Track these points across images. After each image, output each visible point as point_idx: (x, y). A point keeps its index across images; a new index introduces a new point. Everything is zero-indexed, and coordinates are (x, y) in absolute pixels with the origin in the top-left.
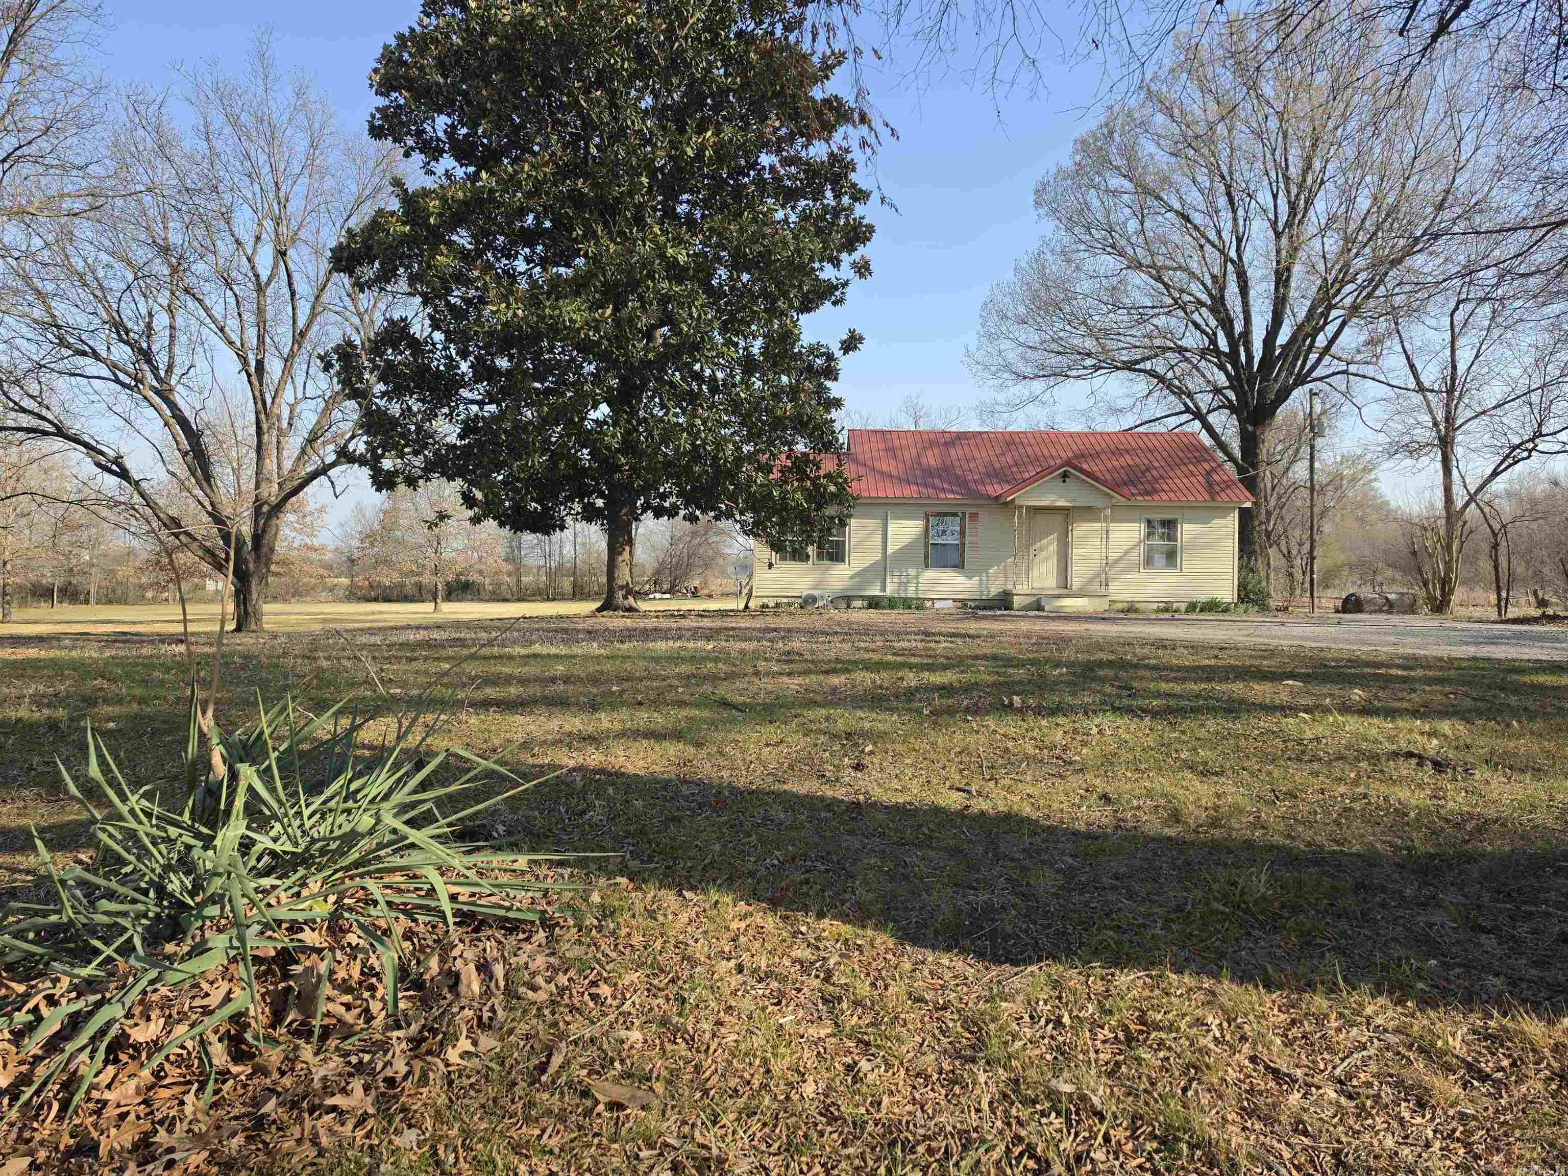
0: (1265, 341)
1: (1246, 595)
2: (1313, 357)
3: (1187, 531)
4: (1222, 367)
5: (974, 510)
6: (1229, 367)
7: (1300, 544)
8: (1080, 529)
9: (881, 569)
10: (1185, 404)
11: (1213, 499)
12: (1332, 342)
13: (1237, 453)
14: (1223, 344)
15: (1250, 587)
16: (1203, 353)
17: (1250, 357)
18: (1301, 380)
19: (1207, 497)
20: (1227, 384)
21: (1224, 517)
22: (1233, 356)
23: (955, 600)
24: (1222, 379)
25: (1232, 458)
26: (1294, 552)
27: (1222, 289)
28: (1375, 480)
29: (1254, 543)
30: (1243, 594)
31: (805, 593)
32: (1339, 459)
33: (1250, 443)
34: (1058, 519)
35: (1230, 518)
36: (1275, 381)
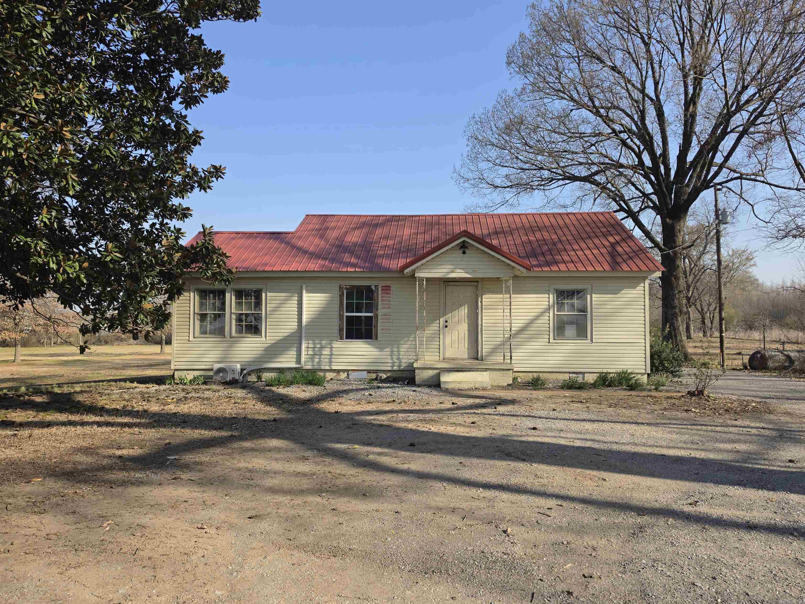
0: (678, 157)
1: (661, 363)
2: (714, 169)
3: (596, 300)
4: (646, 176)
5: (387, 283)
6: (653, 178)
7: (709, 305)
8: (487, 299)
9: (294, 340)
10: (620, 205)
11: (614, 270)
12: (727, 158)
13: (659, 238)
14: (647, 161)
15: (664, 355)
16: (633, 168)
17: (668, 170)
18: (706, 185)
19: (607, 267)
20: (652, 191)
21: (634, 287)
22: (655, 169)
23: (369, 372)
24: (649, 189)
25: (656, 245)
26: (705, 309)
27: (643, 118)
28: (754, 265)
29: (675, 307)
30: (657, 362)
31: (216, 366)
32: (731, 253)
33: (669, 233)
34: (468, 291)
35: (640, 287)
36: (688, 185)
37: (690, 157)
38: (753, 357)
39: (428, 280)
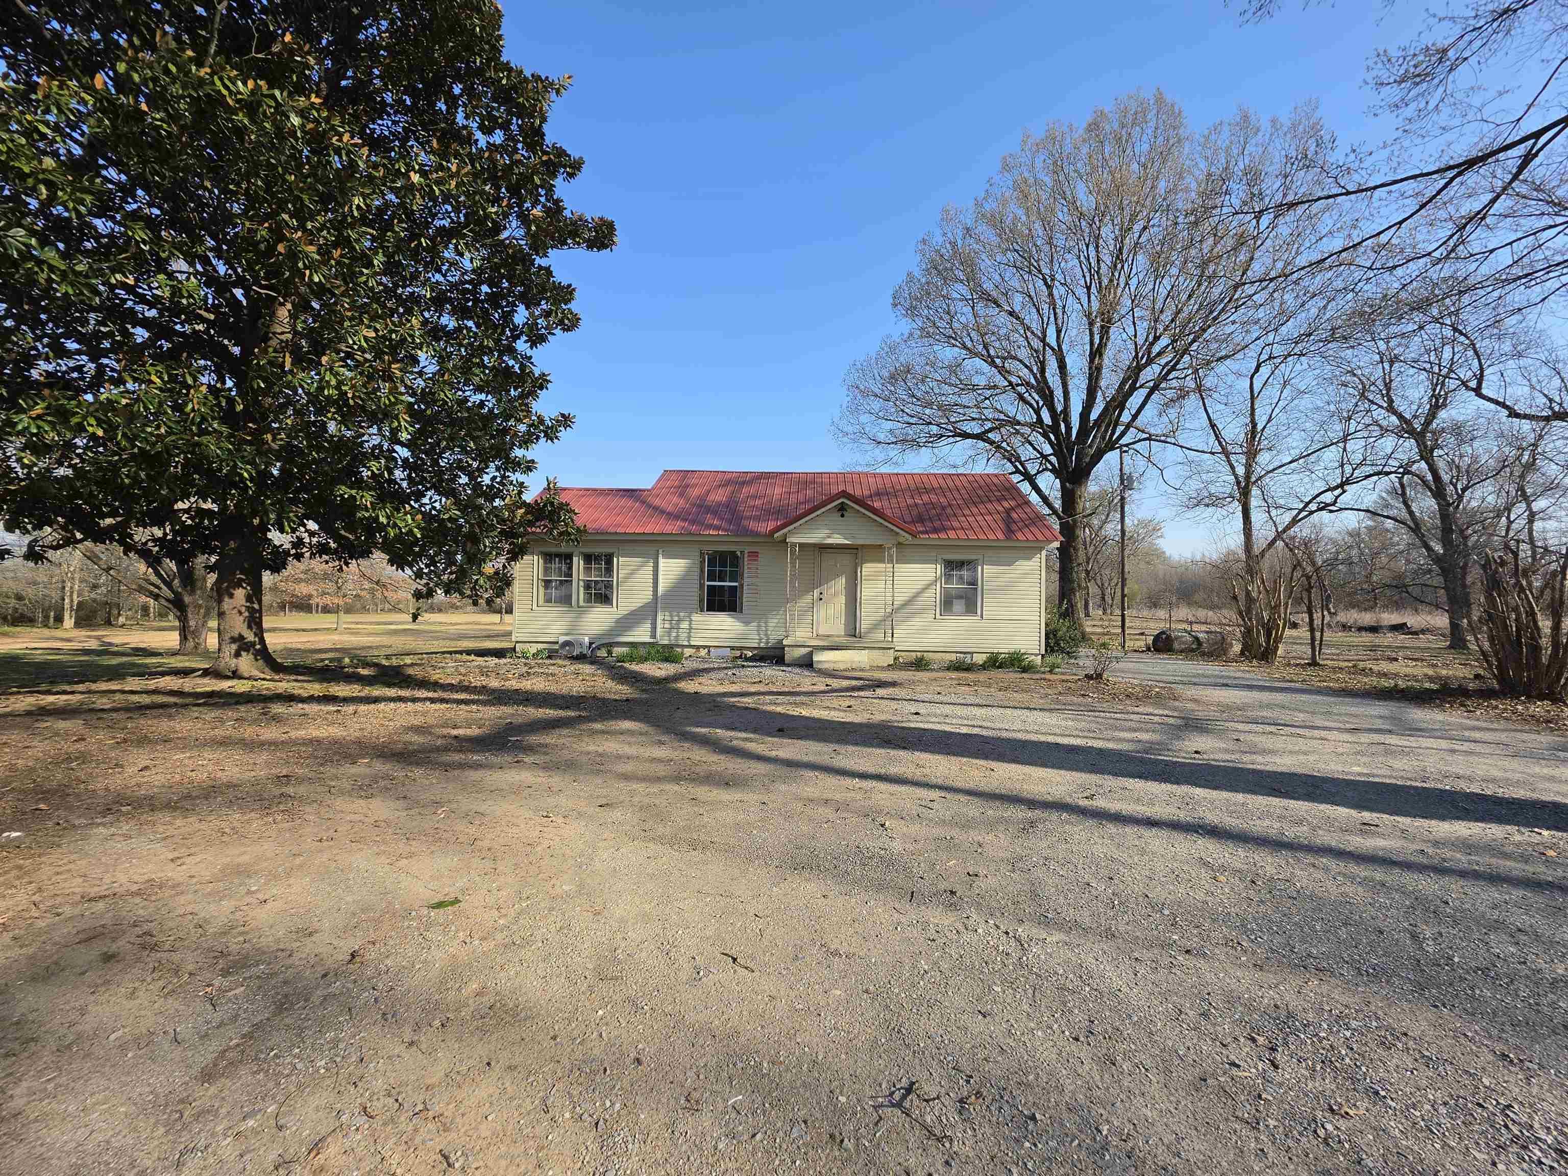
0: (1081, 415)
1: (1057, 643)
2: (1120, 429)
3: (988, 572)
4: (1045, 436)
5: (755, 549)
6: (1052, 437)
7: (1111, 579)
8: (868, 569)
9: (648, 612)
10: (1016, 467)
11: (1008, 538)
12: (1135, 417)
13: (1058, 504)
14: (1047, 418)
15: (1060, 634)
16: (1031, 425)
17: (1069, 428)
18: (1111, 446)
19: (1001, 536)
20: (1051, 451)
21: (1030, 559)
22: (1055, 428)
23: (732, 648)
24: (1048, 449)
25: (1055, 512)
26: (1106, 584)
27: (1043, 371)
28: (1162, 536)
29: (1073, 582)
30: (1052, 642)
31: (562, 639)
32: (1137, 522)
33: (1069, 499)
34: (845, 560)
35: (1036, 559)
36: (1090, 446)
37: (1094, 415)
38: (1157, 638)
39: (802, 545)
